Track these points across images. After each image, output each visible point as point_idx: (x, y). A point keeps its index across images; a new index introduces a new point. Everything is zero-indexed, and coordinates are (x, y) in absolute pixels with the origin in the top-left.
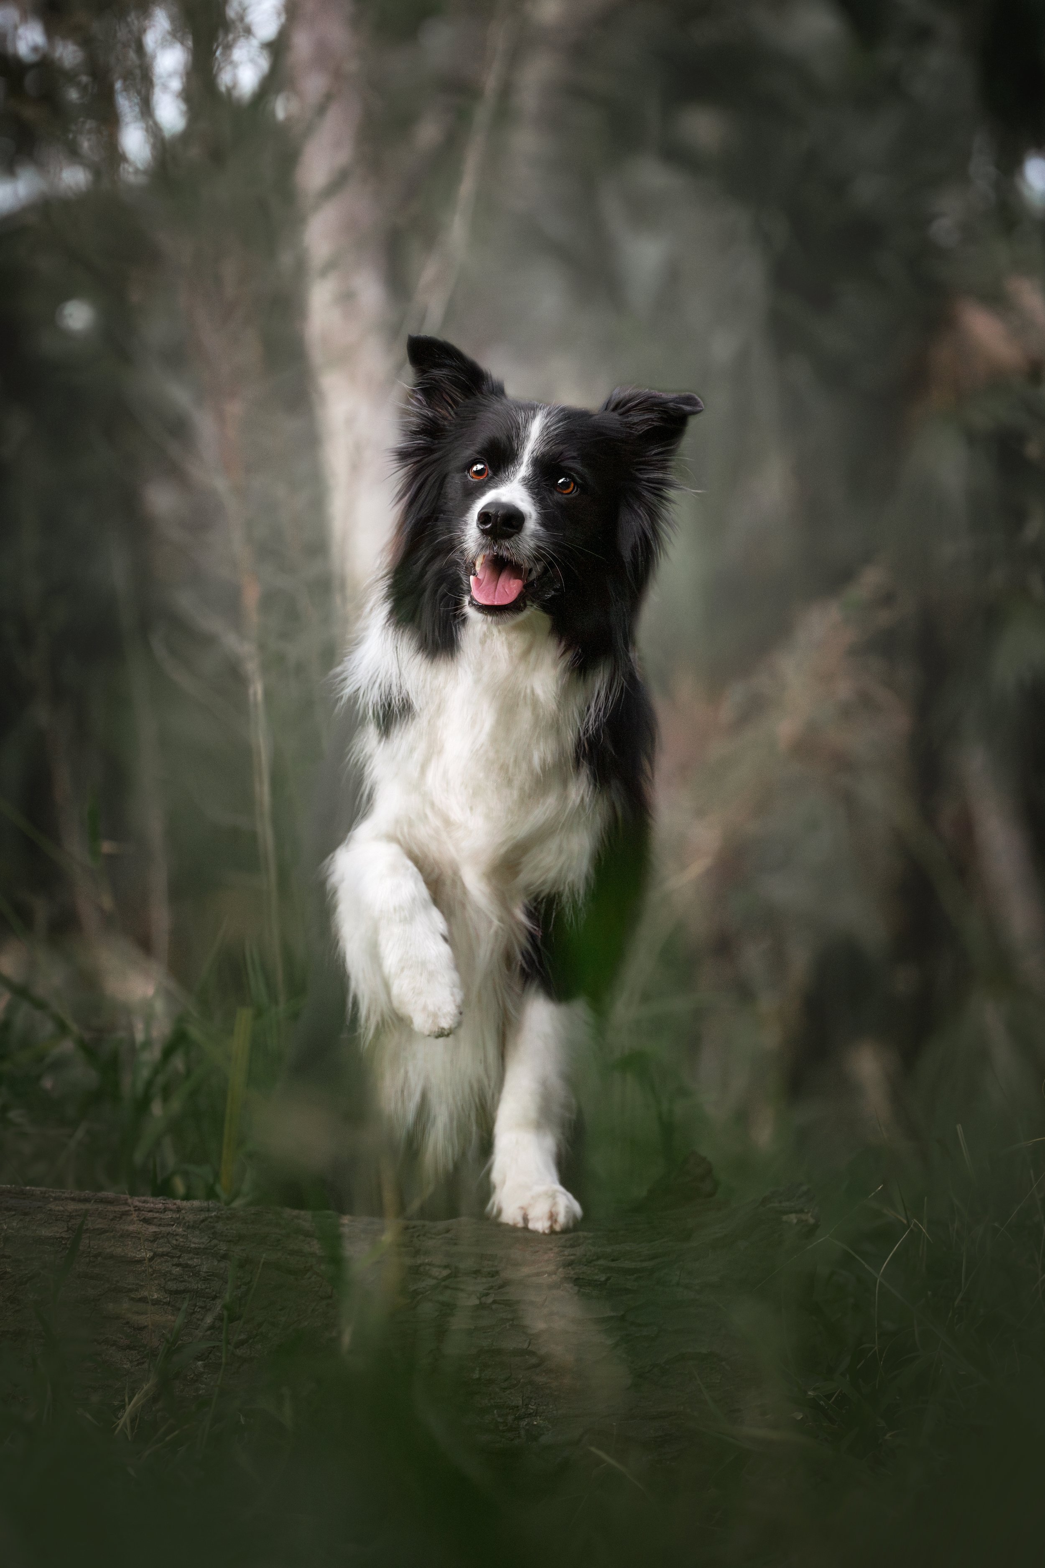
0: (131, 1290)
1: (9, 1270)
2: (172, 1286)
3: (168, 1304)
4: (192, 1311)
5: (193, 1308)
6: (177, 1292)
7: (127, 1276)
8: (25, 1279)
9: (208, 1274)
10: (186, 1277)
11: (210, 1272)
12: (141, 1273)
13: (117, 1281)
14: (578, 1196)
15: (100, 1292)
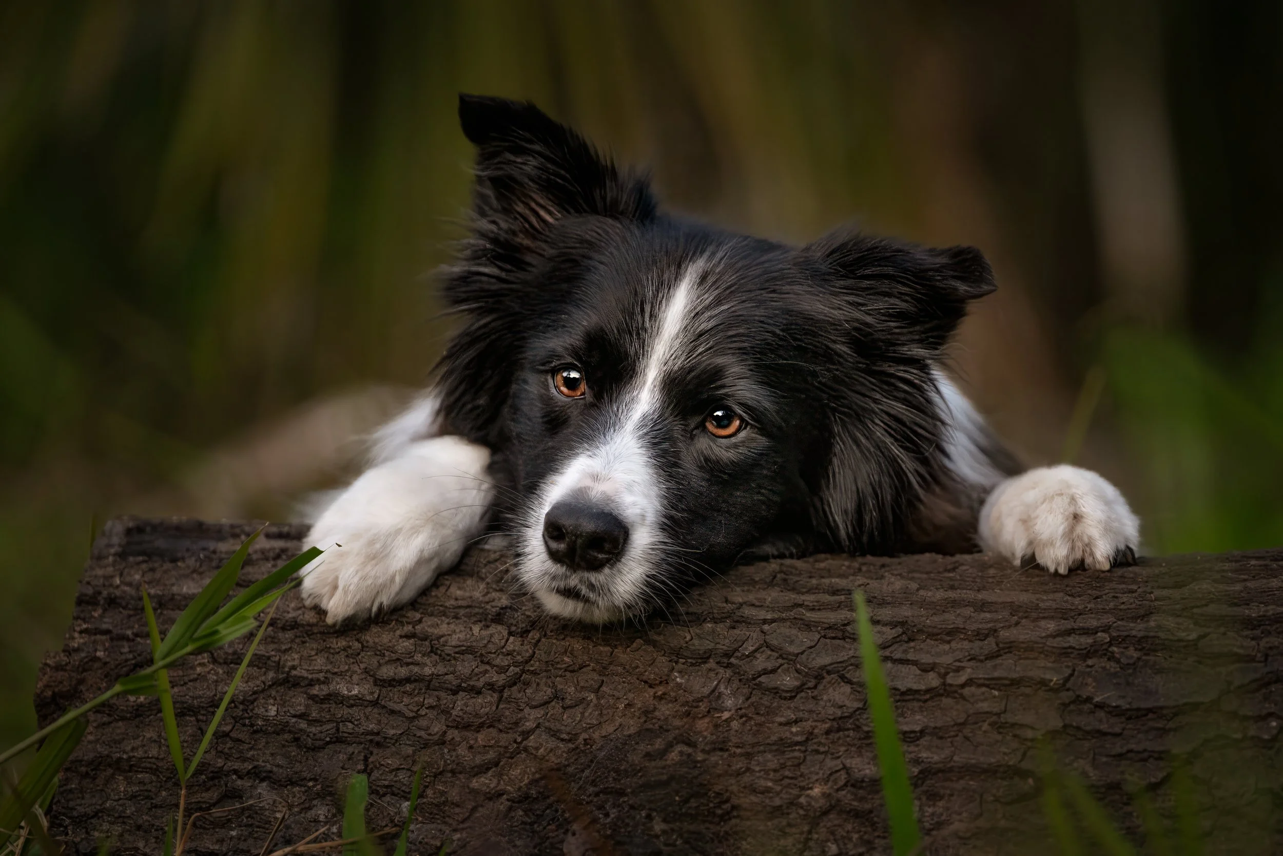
0: (311, 683)
1: (100, 654)
2: (387, 672)
3: (375, 703)
4: (414, 714)
5: (415, 709)
6: (392, 683)
7: (313, 658)
8: (125, 669)
9: (457, 650)
10: (418, 657)
11: (463, 646)
12: (339, 652)
13: (294, 668)
14: (1136, 504)
15: (258, 686)
